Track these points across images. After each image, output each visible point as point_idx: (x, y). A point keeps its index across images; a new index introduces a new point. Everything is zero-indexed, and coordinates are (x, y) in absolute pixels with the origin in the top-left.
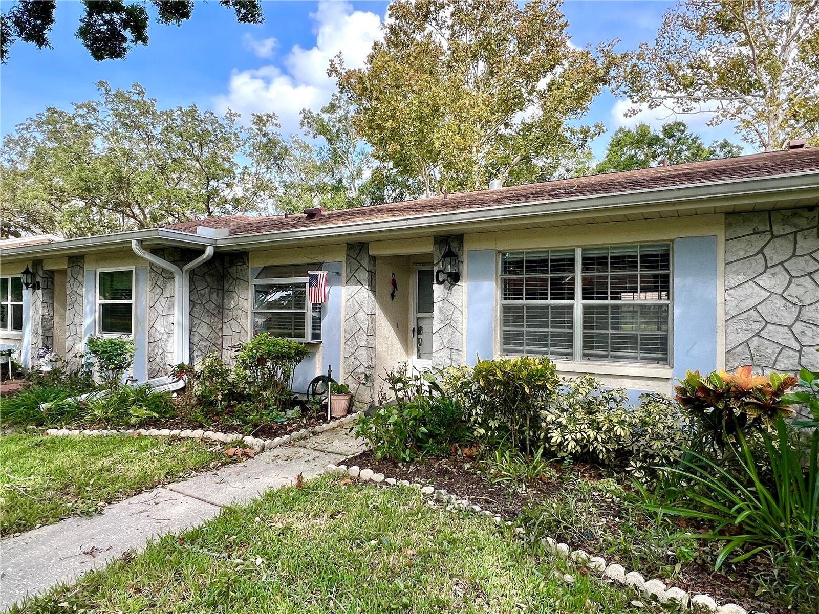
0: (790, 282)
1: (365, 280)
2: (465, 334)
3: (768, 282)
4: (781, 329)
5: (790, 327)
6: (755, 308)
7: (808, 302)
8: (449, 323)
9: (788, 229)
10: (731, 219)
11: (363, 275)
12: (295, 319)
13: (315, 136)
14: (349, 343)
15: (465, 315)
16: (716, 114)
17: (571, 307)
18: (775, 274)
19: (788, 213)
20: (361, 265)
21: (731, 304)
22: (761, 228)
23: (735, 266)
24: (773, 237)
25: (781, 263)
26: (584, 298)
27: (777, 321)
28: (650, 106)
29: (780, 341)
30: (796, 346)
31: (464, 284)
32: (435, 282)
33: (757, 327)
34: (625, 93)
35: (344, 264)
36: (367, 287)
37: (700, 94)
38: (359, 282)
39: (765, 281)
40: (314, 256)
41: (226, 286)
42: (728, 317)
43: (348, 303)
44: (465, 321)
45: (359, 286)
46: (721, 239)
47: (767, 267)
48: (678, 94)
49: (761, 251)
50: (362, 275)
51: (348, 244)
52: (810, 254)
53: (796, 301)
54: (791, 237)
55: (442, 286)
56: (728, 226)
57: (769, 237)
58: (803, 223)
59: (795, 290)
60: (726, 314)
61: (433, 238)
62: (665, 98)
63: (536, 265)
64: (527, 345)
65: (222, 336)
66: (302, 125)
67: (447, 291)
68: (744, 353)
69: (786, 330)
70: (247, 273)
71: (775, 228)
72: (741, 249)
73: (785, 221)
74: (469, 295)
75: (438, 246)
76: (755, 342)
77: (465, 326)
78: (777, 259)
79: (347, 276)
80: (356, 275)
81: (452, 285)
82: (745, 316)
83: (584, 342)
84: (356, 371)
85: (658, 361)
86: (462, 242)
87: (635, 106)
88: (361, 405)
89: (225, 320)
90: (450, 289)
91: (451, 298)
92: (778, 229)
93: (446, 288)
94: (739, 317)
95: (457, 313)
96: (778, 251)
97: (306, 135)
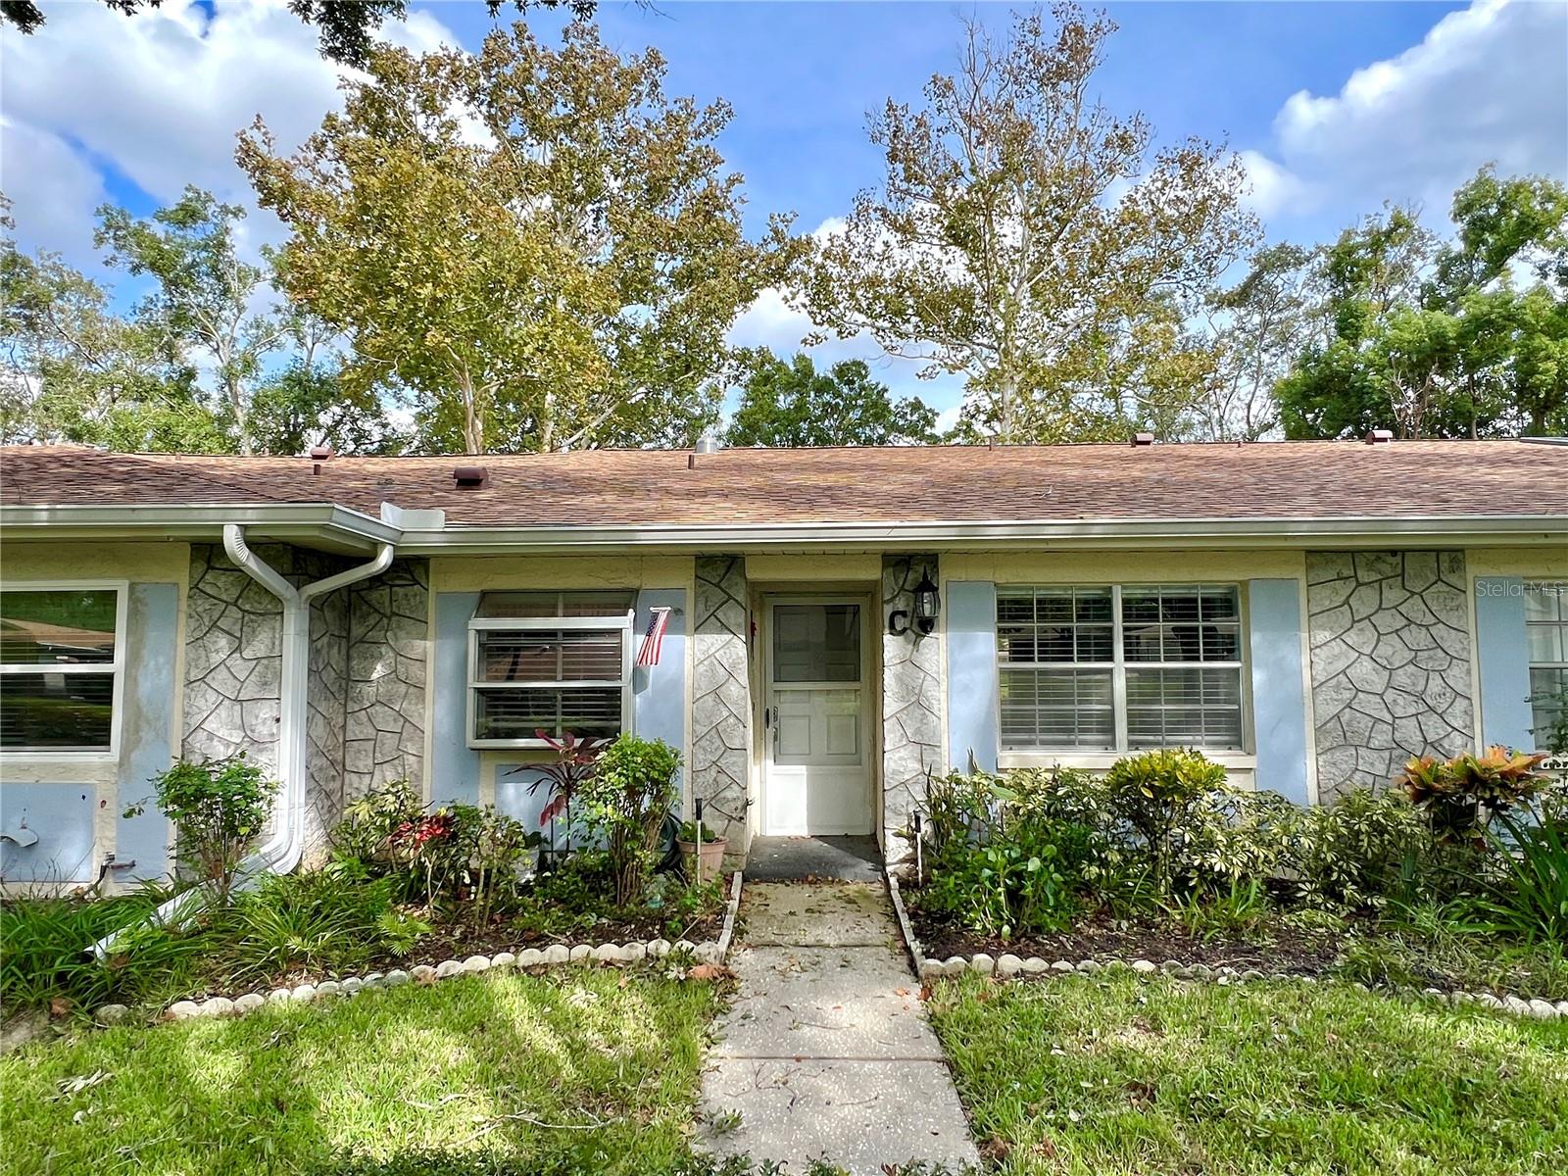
0: (1378, 640)
1: (739, 625)
2: (944, 719)
3: (1355, 638)
4: (1371, 697)
5: (1381, 696)
6: (1344, 672)
7: (1397, 665)
8: (917, 701)
9: (1374, 577)
10: (1313, 559)
11: (736, 616)
12: (564, 699)
13: (136, 269)
14: (703, 743)
15: (944, 686)
16: (931, 362)
17: (1110, 671)
18: (1361, 630)
19: (1372, 557)
20: (730, 597)
21: (1319, 667)
22: (1346, 573)
23: (1321, 619)
24: (1359, 584)
25: (1368, 617)
26: (1127, 659)
27: (1368, 688)
28: (840, 333)
29: (1372, 713)
30: (1388, 718)
31: (942, 636)
32: (887, 631)
33: (1347, 695)
34: (804, 306)
35: (690, 594)
36: (743, 638)
37: (909, 328)
38: (725, 628)
39: (1351, 638)
40: (613, 575)
41: (357, 630)
42: (1316, 684)
43: (701, 669)
44: (943, 697)
45: (728, 637)
46: (1303, 584)
47: (1354, 622)
48: (880, 323)
49: (1347, 602)
50: (731, 614)
51: (698, 557)
52: (1395, 607)
53: (1385, 663)
54: (1376, 585)
55: (901, 638)
56: (1310, 567)
57: (1354, 584)
58: (1387, 570)
59: (1384, 650)
60: (1313, 679)
61: (879, 557)
62: (864, 324)
63: (1052, 607)
64: (1042, 731)
65: (345, 741)
66: (100, 240)
67: (911, 647)
68: (1335, 729)
69: (1378, 699)
70: (423, 604)
71: (1359, 574)
72: (1326, 597)
73: (1370, 566)
74: (950, 652)
75: (891, 570)
76: (1347, 715)
77: (944, 705)
78: (1364, 612)
79: (697, 617)
80: (720, 614)
81: (919, 637)
82: (1335, 681)
83: (1129, 723)
84: (722, 795)
85: (1229, 745)
86: (936, 566)
87: (819, 330)
88: (733, 859)
89: (352, 706)
90: (916, 644)
91: (918, 659)
92: (1364, 576)
93: (908, 641)
94: (1329, 684)
95: (929, 682)
96: (1365, 601)
97: (107, 263)
